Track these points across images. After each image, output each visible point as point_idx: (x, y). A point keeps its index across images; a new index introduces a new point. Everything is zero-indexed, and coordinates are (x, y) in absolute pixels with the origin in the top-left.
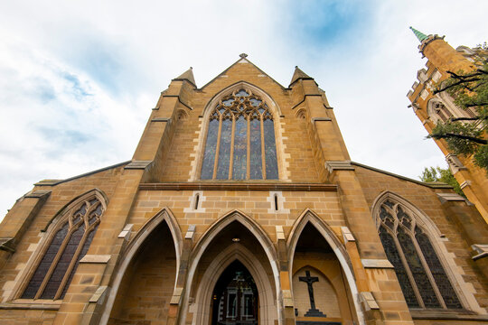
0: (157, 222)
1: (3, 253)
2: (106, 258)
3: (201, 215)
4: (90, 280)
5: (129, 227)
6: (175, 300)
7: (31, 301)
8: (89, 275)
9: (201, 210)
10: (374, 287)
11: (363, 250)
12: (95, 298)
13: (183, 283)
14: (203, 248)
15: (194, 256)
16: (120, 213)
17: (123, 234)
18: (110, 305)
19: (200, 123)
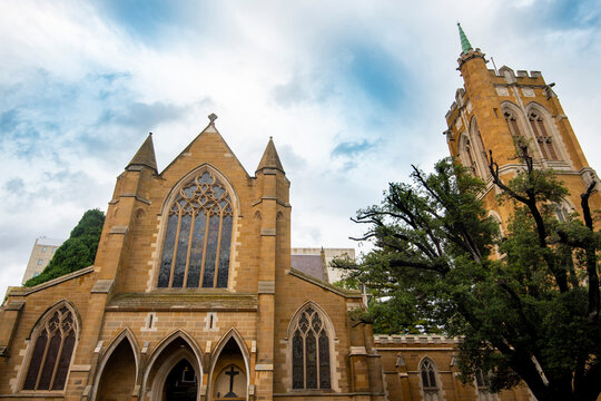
0: (121, 339)
1: (4, 359)
2: (88, 367)
3: (153, 333)
4: (80, 382)
5: (101, 343)
6: (135, 394)
7: (32, 392)
8: (78, 379)
9: (154, 329)
10: (257, 383)
11: (260, 358)
12: (86, 393)
13: (141, 383)
14: (155, 358)
15: (148, 364)
16: (92, 333)
17: (97, 350)
18: (94, 396)
19: (158, 223)
